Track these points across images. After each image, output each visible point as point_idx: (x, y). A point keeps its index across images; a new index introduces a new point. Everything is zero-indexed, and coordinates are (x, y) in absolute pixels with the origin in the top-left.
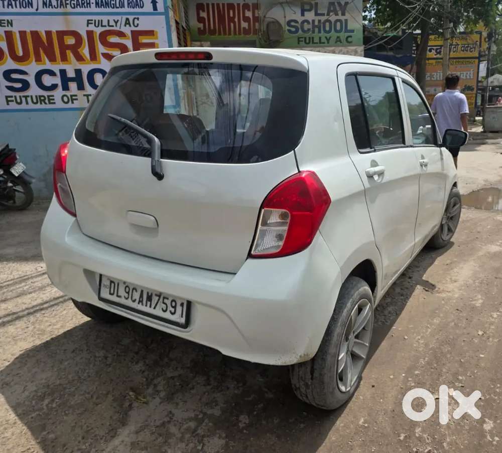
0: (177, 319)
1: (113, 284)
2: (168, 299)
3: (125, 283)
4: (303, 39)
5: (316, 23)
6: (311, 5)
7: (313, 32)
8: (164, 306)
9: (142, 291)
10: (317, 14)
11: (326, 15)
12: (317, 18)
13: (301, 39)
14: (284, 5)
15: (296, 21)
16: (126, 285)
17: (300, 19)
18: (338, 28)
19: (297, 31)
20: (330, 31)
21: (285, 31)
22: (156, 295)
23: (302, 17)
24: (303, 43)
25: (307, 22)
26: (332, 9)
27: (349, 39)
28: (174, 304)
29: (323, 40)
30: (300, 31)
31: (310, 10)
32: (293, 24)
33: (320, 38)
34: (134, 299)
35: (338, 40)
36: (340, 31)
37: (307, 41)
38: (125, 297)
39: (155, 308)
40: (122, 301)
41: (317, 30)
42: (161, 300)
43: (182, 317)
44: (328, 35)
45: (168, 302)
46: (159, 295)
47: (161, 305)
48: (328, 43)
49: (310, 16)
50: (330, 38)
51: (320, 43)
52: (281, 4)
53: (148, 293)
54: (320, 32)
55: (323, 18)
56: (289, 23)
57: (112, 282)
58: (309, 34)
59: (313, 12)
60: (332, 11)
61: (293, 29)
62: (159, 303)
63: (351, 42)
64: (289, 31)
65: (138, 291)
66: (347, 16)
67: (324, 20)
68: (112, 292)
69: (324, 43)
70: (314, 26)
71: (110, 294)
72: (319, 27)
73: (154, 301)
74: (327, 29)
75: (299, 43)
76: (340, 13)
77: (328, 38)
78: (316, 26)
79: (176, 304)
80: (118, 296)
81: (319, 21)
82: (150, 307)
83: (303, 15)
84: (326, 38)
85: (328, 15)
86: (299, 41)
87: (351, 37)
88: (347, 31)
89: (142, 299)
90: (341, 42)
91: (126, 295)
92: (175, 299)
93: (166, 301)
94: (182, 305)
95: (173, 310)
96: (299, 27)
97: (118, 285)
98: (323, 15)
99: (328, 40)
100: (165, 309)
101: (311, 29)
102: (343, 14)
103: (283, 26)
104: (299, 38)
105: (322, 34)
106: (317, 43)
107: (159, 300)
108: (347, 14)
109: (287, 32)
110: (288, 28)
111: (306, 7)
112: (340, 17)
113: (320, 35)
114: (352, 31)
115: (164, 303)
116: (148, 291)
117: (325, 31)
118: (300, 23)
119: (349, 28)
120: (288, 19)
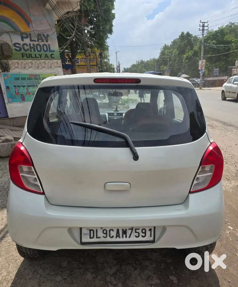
0: (147, 239)
1: (92, 232)
2: (139, 229)
3: (102, 228)
4: (25, 55)
5: (32, 46)
6: (27, 35)
7: (31, 51)
8: (137, 234)
9: (118, 230)
10: (31, 40)
11: (37, 41)
12: (32, 43)
13: (24, 55)
14: (9, 33)
15: (19, 44)
16: (103, 229)
17: (22, 43)
18: (45, 49)
19: (20, 50)
20: (40, 51)
21: (13, 50)
22: (129, 229)
23: (23, 42)
24: (25, 57)
25: (26, 44)
26: (40, 38)
27: (53, 56)
28: (144, 231)
29: (38, 56)
30: (23, 50)
31: (27, 38)
32: (17, 45)
33: (35, 54)
34: (111, 236)
35: (46, 56)
36: (47, 51)
37: (28, 56)
38: (103, 237)
39: (129, 237)
40: (102, 240)
41: (32, 50)
42: (134, 231)
43: (151, 237)
44: (40, 53)
45: (140, 231)
46: (132, 229)
47: (134, 234)
48: (41, 57)
49: (27, 41)
50: (41, 54)
51: (36, 57)
52: (8, 32)
53: (123, 230)
54: (34, 51)
55: (36, 43)
56: (15, 44)
57: (90, 230)
58: (29, 52)
59: (28, 39)
60: (40, 39)
61: (18, 49)
62: (132, 234)
63: (54, 58)
64: (16, 50)
65: (114, 230)
66: (49, 42)
67: (36, 44)
68: (92, 236)
69: (38, 57)
70: (31, 48)
71: (90, 238)
72: (34, 48)
73: (128, 233)
74: (39, 49)
75: (23, 57)
76: (45, 41)
77: (40, 55)
78: (32, 48)
79: (145, 231)
80: (97, 237)
81: (34, 45)
82: (126, 237)
83: (23, 40)
84: (39, 54)
85: (38, 41)
86: (23, 56)
87: (53, 54)
88: (50, 51)
89: (119, 235)
90: (48, 57)
91: (105, 235)
92: (145, 228)
93: (137, 231)
94: (150, 230)
95: (144, 235)
96: (22, 47)
97: (97, 231)
98: (35, 41)
99: (41, 56)
100: (137, 236)
101: (29, 49)
102: (47, 41)
103: (11, 46)
104: (22, 54)
105: (36, 52)
106: (34, 57)
107: (132, 231)
108: (49, 41)
109: (14, 50)
110: (14, 48)
111: (25, 36)
112: (45, 43)
113: (35, 53)
114: (54, 51)
115: (136, 232)
116: (123, 228)
117: (38, 51)
118: (22, 45)
119: (51, 49)
120: (14, 42)
